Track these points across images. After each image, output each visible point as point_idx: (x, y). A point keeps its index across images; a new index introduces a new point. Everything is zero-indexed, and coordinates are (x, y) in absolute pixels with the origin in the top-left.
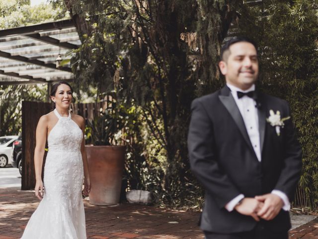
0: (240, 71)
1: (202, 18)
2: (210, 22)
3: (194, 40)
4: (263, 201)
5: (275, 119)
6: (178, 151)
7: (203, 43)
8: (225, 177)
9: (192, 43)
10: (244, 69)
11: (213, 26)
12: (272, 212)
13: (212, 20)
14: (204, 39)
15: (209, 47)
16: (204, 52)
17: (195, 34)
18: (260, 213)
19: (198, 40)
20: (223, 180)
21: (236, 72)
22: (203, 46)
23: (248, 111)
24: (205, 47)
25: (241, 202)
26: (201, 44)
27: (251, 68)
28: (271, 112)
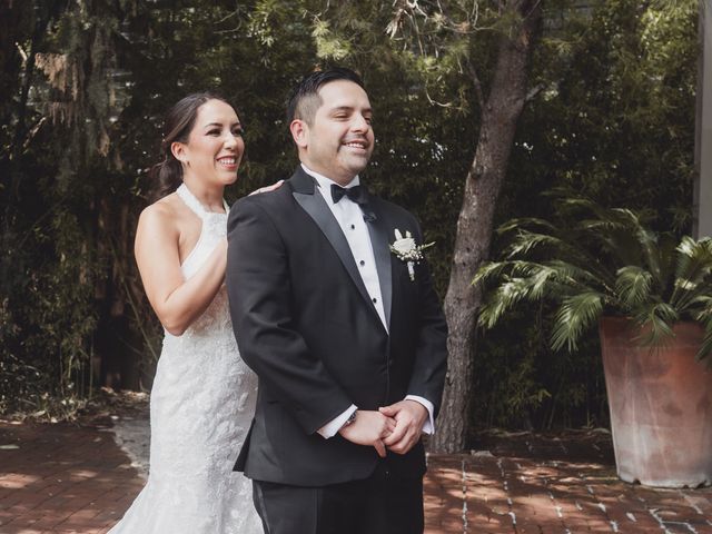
0: (342, 142)
1: (81, 26)
2: (98, 33)
3: (61, 71)
4: (393, 417)
5: (405, 245)
6: (7, 299)
7: (78, 77)
8: (320, 365)
9: (58, 75)
10: (351, 137)
11: (104, 44)
12: (411, 439)
13: (103, 32)
14: (82, 71)
15: (91, 87)
16: (79, 95)
17: (64, 57)
18: (390, 439)
19: (69, 69)
20: (316, 372)
21: (336, 143)
22: (78, 85)
23: (353, 227)
24: (82, 84)
25: (353, 419)
26: (74, 78)
27: (364, 135)
28: (397, 233)
